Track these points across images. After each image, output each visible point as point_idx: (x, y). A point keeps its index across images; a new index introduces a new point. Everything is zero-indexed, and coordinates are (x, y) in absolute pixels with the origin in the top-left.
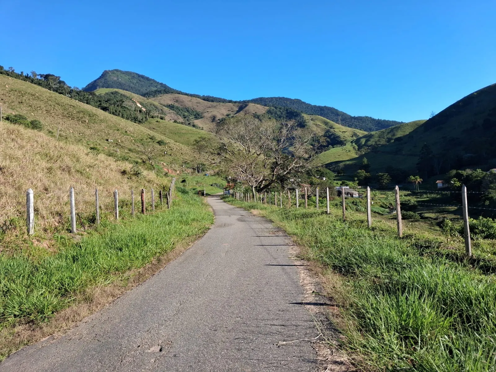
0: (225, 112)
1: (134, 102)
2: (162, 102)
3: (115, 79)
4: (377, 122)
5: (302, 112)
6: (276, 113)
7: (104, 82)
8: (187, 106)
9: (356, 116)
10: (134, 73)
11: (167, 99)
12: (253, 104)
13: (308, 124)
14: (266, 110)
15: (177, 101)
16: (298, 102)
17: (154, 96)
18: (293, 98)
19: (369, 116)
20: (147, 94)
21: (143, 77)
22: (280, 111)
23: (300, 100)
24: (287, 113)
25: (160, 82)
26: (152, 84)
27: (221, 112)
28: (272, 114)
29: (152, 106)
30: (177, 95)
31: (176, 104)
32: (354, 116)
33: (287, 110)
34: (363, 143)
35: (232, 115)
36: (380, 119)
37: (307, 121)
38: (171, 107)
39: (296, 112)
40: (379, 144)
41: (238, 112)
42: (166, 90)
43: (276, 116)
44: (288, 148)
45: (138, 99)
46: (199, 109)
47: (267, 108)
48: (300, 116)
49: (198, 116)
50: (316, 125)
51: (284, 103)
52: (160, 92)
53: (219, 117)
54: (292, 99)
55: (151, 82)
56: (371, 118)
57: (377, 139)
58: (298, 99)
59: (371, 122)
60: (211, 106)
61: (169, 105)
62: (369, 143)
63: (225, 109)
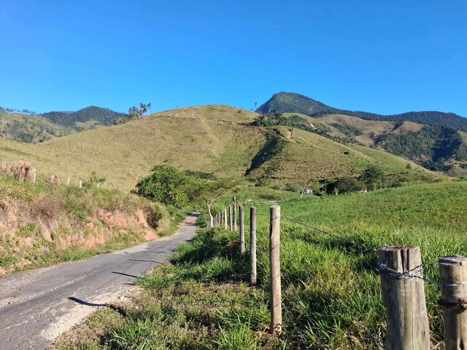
0: (382, 129)
1: (308, 123)
2: (328, 122)
3: (282, 100)
5: (458, 129)
6: (431, 130)
7: (275, 104)
8: (348, 124)
10: (296, 94)
11: (331, 119)
12: (409, 122)
13: (464, 141)
14: (421, 127)
15: (339, 120)
16: (452, 116)
17: (320, 117)
18: (446, 112)
20: (314, 114)
21: (302, 97)
22: (435, 128)
23: (454, 114)
24: (442, 130)
25: (317, 101)
26: (310, 102)
27: (378, 129)
28: (427, 131)
29: (322, 126)
30: (339, 115)
31: (339, 123)
33: (442, 127)
35: (388, 132)
37: (463, 138)
38: (335, 125)
39: (452, 129)
41: (395, 129)
42: (331, 111)
43: (431, 132)
44: (443, 163)
45: (311, 120)
46: (359, 127)
47: (422, 125)
48: (456, 133)
49: (358, 133)
51: (437, 117)
52: (325, 113)
53: (377, 133)
54: (445, 112)
55: (310, 101)
58: (452, 113)
60: (368, 124)
61: (334, 124)
63: (381, 126)
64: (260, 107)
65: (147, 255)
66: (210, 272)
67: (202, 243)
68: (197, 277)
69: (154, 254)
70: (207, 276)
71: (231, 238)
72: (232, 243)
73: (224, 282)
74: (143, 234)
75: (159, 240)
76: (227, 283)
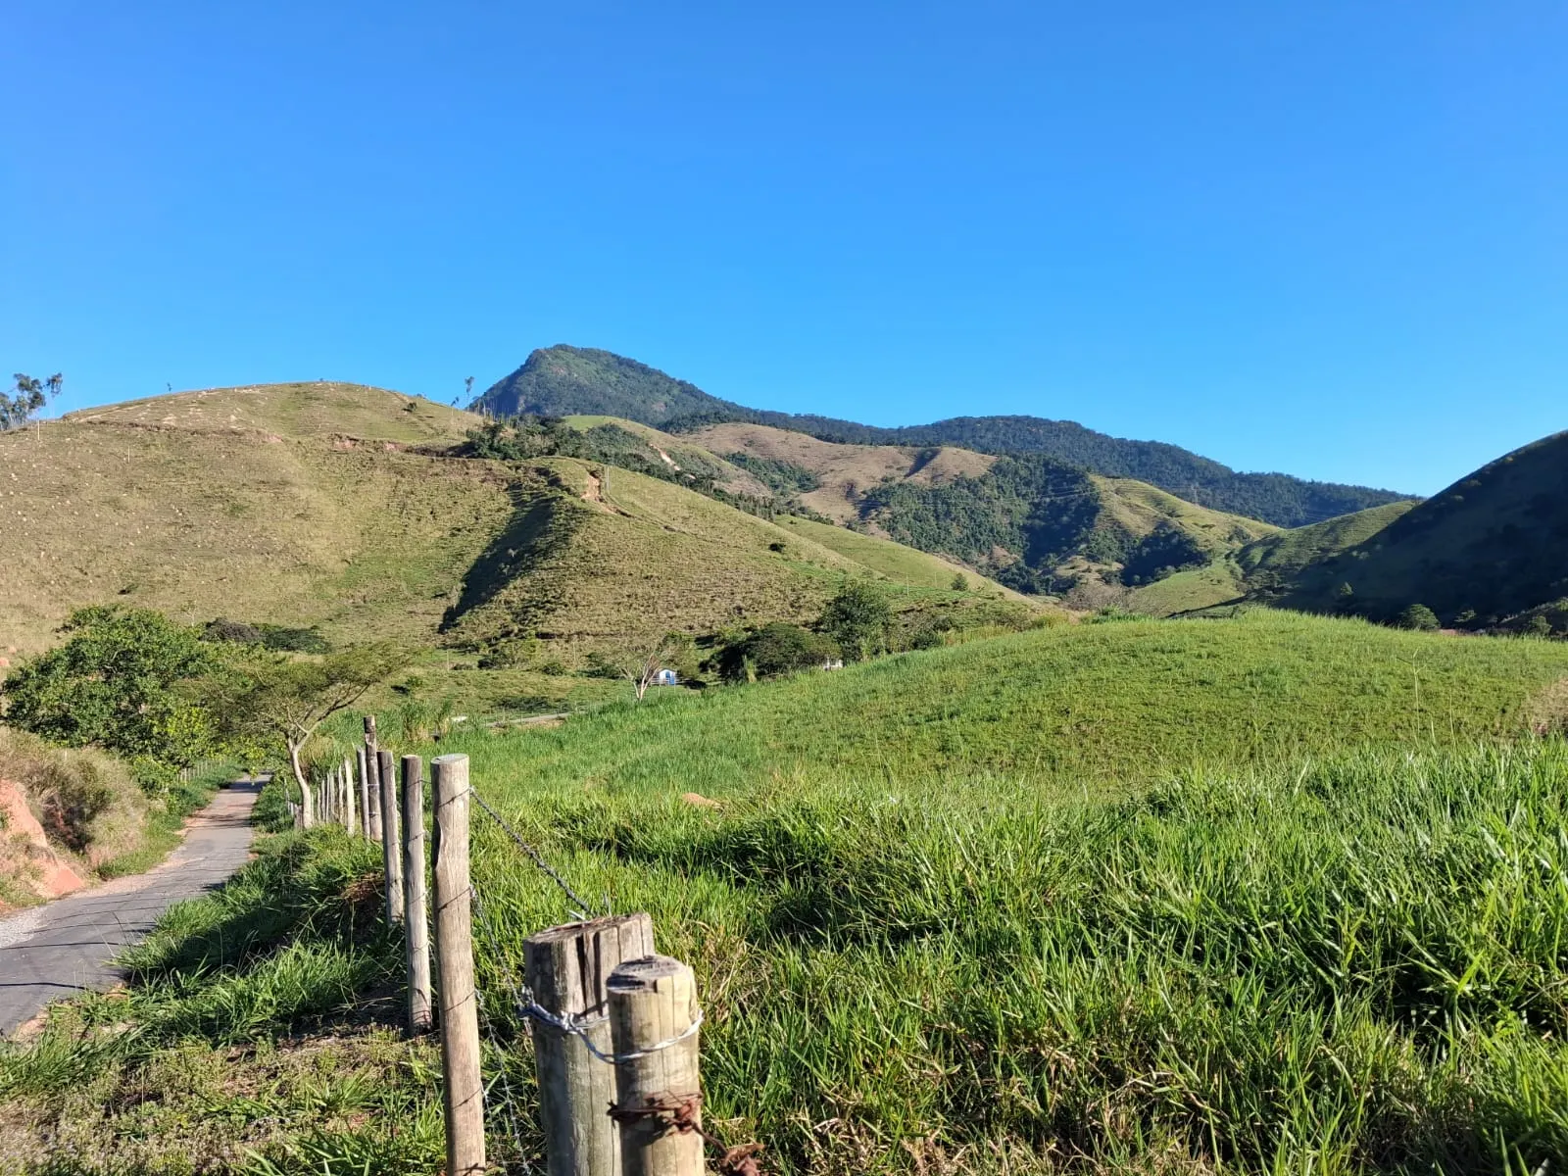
0: (879, 472)
1: (654, 451)
2: (715, 447)
3: (563, 372)
4: (1307, 489)
5: (1089, 470)
6: (1016, 473)
7: (537, 383)
8: (778, 457)
9: (1247, 472)
10: (606, 354)
11: (725, 438)
12: (955, 450)
13: (1106, 504)
14: (988, 464)
15: (750, 443)
16: (1072, 429)
17: (691, 431)
18: (1055, 418)
19: (1285, 473)
20: (671, 423)
21: (630, 364)
22: (1027, 467)
23: (1077, 425)
24: (1048, 472)
25: (678, 379)
26: (656, 384)
27: (869, 469)
28: (1005, 476)
29: (696, 460)
30: (750, 427)
31: (750, 452)
32: (1241, 473)
33: (1046, 464)
34: (1257, 561)
35: (898, 480)
36: (1316, 481)
37: (1103, 496)
38: (739, 460)
39: (1073, 471)
40: (1298, 565)
41: (915, 470)
42: (724, 413)
43: (1018, 480)
44: (1055, 569)
45: (661, 441)
46: (809, 465)
47: (993, 458)
48: (1083, 481)
49: (807, 483)
50: (1130, 506)
51: (1031, 432)
52: (705, 419)
53: (864, 485)
54: (1053, 420)
55: (654, 378)
56: (1289, 477)
57: (1293, 550)
58: (1070, 422)
59: (1289, 491)
60: (838, 455)
61: (734, 455)
62: (1273, 560)
63: (877, 461)
64: (485, 394)
65: (29, 961)
66: (264, 1000)
67: (258, 893)
68: (213, 1028)
69: (57, 952)
70: (254, 1020)
71: (354, 869)
72: (360, 887)
73: (313, 1036)
74: (25, 876)
75: (93, 893)
76: (329, 1034)
